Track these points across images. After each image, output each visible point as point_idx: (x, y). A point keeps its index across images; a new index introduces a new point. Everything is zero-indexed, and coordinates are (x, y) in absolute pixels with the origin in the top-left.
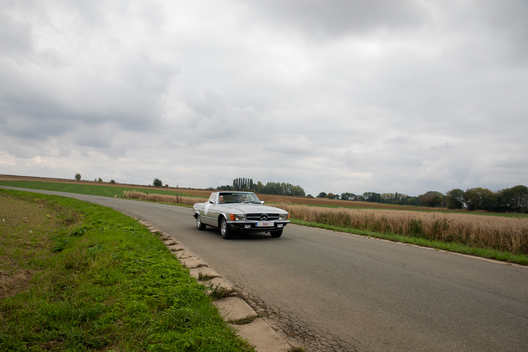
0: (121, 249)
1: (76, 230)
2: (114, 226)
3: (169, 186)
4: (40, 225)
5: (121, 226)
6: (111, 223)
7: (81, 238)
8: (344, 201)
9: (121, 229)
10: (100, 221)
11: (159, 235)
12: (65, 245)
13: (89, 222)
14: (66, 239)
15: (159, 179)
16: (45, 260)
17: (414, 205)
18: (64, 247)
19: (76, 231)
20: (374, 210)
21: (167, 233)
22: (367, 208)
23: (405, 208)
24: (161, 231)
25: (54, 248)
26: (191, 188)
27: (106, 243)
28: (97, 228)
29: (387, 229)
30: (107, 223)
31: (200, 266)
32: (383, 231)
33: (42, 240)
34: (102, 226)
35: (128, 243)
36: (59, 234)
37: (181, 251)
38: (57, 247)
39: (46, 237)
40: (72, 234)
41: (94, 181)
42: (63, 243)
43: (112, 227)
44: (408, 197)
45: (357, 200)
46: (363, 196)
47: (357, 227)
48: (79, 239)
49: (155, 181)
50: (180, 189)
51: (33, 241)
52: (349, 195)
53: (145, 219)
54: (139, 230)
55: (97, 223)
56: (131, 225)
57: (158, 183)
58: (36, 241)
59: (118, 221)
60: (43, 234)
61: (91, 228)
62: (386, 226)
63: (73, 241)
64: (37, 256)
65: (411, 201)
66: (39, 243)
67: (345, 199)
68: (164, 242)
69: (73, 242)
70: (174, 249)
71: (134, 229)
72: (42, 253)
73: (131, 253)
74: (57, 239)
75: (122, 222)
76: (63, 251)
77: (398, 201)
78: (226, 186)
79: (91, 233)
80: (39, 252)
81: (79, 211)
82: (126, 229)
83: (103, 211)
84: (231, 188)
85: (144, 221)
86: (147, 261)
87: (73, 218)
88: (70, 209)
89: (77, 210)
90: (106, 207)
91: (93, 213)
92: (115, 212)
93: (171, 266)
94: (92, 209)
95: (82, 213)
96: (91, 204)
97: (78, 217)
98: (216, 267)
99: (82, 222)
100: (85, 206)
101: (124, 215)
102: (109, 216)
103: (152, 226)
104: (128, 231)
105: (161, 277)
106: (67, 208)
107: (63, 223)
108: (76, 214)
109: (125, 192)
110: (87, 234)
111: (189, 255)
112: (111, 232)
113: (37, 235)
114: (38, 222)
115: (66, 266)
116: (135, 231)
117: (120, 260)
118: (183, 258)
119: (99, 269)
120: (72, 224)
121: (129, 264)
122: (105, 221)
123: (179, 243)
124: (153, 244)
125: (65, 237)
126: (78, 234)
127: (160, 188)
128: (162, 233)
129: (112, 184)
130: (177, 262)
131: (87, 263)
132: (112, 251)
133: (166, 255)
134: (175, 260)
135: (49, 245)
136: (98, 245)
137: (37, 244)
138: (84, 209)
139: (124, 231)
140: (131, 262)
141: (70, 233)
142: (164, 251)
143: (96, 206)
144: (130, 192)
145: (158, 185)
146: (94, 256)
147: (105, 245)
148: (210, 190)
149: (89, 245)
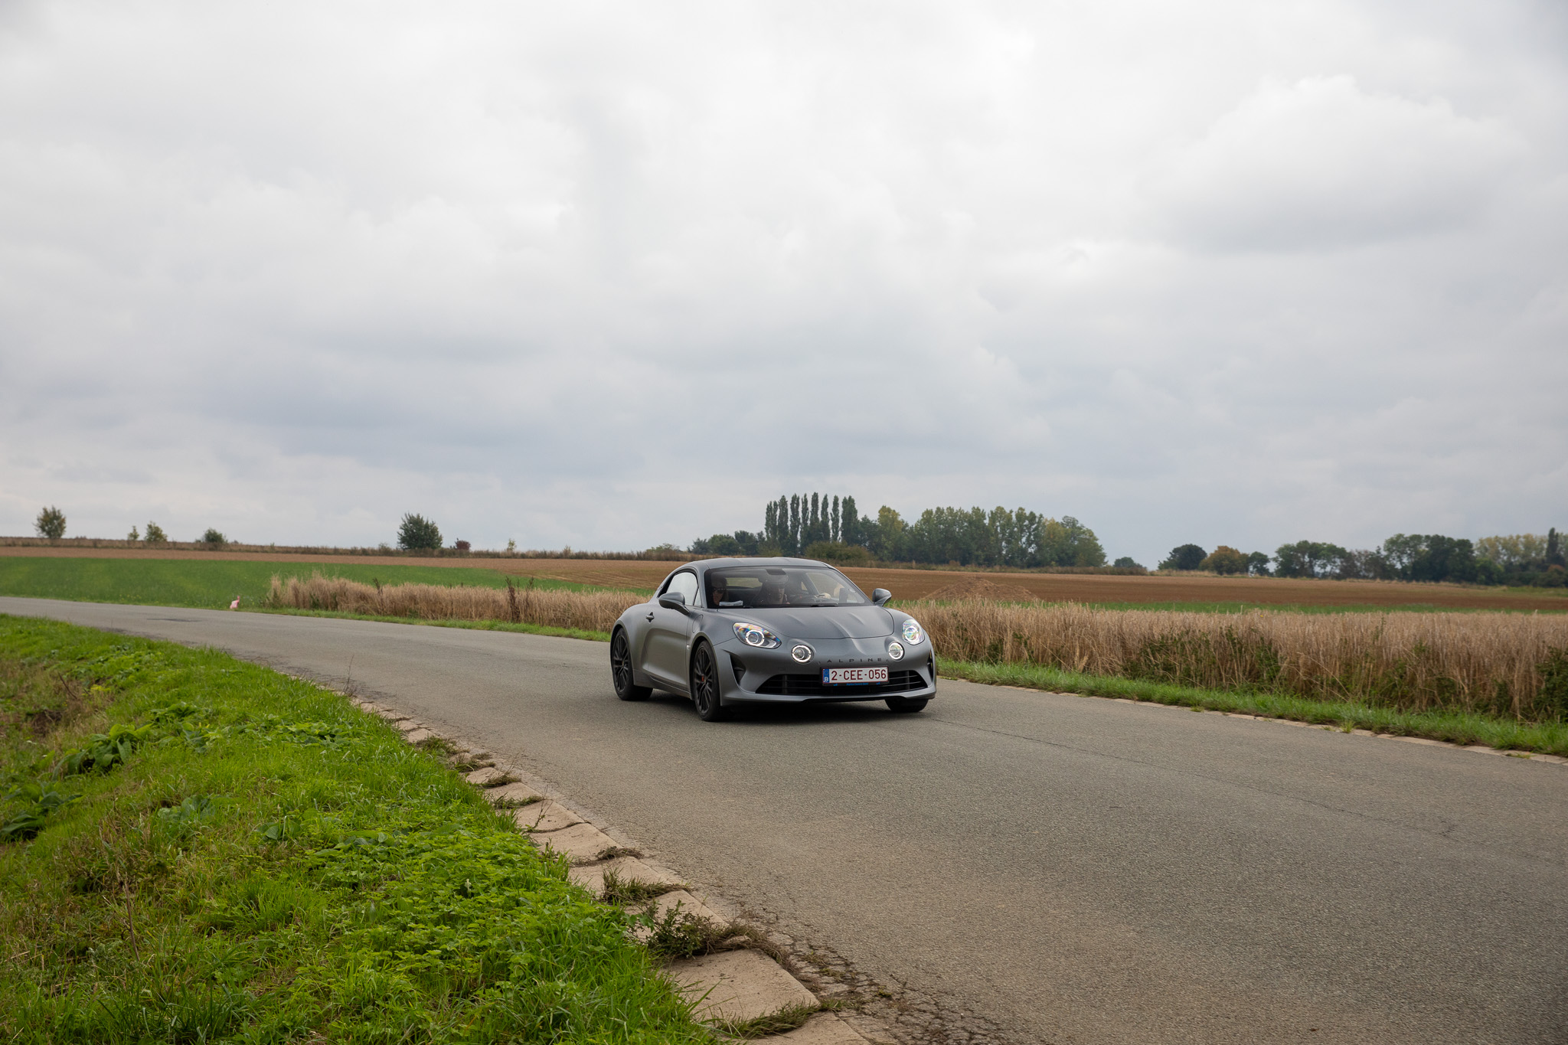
0: (290, 807)
1: (85, 752)
5: (280, 724)
6: (233, 711)
7: (109, 777)
8: (1288, 581)
9: (279, 734)
10: (187, 709)
11: (442, 752)
12: (50, 813)
13: (138, 713)
14: (47, 788)
19: (86, 756)
24: (442, 735)
28: (174, 735)
29: (1443, 694)
30: (218, 713)
31: (609, 856)
32: (1425, 702)
34: (196, 724)
35: (320, 782)
37: (531, 805)
40: (70, 766)
42: (35, 804)
43: (240, 727)
45: (1356, 575)
46: (1384, 554)
47: (1307, 691)
48: (103, 783)
52: (1315, 550)
53: (378, 693)
54: (357, 735)
55: (173, 715)
56: (319, 715)
59: (263, 703)
61: (152, 737)
62: (1439, 680)
63: (79, 794)
67: (1295, 574)
68: (462, 774)
69: (80, 796)
73: (331, 816)
75: (283, 707)
76: (44, 834)
79: (156, 757)
81: (83, 671)
82: (302, 731)
83: (194, 668)
84: (757, 542)
85: (374, 699)
86: (401, 841)
87: (59, 706)
88: (40, 666)
89: (75, 672)
90: (202, 652)
91: (148, 678)
92: (245, 670)
93: (495, 853)
94: (140, 662)
95: (97, 682)
96: (129, 640)
97: (85, 696)
98: (675, 858)
99: (104, 717)
100: (109, 652)
101: (285, 681)
102: (219, 686)
103: (408, 719)
104: (309, 739)
105: (459, 892)
106: (24, 664)
107: (16, 728)
108: (70, 686)
109: (275, 582)
110: (138, 762)
111: (566, 818)
112: (237, 747)
115: (73, 883)
116: (340, 740)
117: (292, 844)
118: (545, 831)
119: (214, 881)
120: (60, 729)
121: (330, 856)
122: (207, 705)
123: (526, 775)
124: (420, 782)
125: (42, 780)
126: (99, 764)
127: (432, 556)
128: (454, 744)
129: (211, 550)
130: (516, 840)
131: (159, 865)
132: (254, 815)
133: (473, 819)
134: (510, 832)
136: (194, 796)
138: (106, 665)
139: (296, 739)
140: (338, 846)
141: (60, 764)
142: (465, 805)
143: (157, 648)
144: (299, 579)
145: (421, 547)
146: (183, 837)
147: (223, 795)
148: (659, 559)
149: (156, 800)
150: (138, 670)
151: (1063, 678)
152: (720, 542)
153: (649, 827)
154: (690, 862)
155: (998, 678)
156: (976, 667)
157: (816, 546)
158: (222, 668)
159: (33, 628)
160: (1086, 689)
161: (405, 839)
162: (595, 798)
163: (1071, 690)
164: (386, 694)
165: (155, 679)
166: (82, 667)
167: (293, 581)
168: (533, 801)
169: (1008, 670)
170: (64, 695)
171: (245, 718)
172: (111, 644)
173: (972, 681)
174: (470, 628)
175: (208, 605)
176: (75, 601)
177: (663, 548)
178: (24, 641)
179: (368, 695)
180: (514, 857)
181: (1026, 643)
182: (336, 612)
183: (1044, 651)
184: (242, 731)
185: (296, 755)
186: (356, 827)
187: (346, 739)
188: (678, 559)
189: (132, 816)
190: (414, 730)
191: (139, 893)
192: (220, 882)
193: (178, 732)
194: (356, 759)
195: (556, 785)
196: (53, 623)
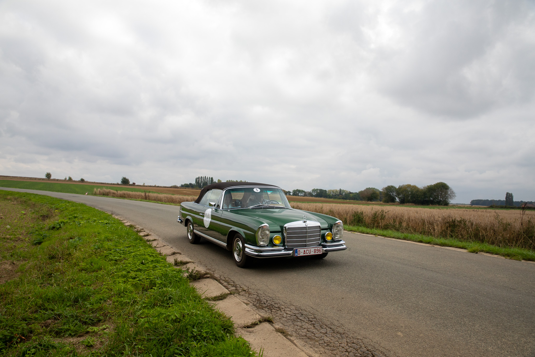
0: (100, 240)
1: (53, 225)
2: (90, 220)
3: (136, 184)
5: (97, 220)
6: (87, 217)
7: (59, 231)
8: (295, 197)
9: (97, 223)
10: (76, 216)
11: (133, 228)
12: (45, 239)
13: (65, 217)
15: (127, 178)
16: (26, 252)
17: (355, 200)
18: (43, 240)
20: (323, 204)
21: (140, 226)
22: (316, 203)
23: (347, 202)
24: (134, 224)
25: (33, 242)
26: (157, 185)
27: (85, 235)
28: (73, 222)
30: (83, 217)
31: (174, 254)
33: (20, 234)
34: (78, 220)
35: (107, 235)
36: (37, 229)
37: (155, 241)
38: (37, 240)
39: (24, 231)
40: (50, 228)
41: (64, 180)
42: (41, 236)
43: (88, 221)
44: (350, 193)
45: (307, 196)
46: (311, 192)
48: (57, 232)
49: (122, 179)
50: (146, 187)
51: (12, 235)
52: (299, 191)
53: (118, 214)
54: (114, 224)
55: (73, 217)
56: (106, 219)
57: (125, 182)
58: (15, 235)
59: (93, 216)
60: (21, 229)
61: (68, 222)
63: (51, 234)
64: (18, 249)
65: (353, 196)
66: (18, 237)
67: (296, 195)
68: (139, 233)
70: (149, 239)
71: (110, 223)
72: (22, 246)
73: (110, 243)
74: (35, 233)
75: (97, 216)
76: (42, 244)
77: (341, 197)
78: (189, 184)
79: (69, 227)
80: (19, 245)
81: (53, 207)
82: (102, 222)
83: (78, 207)
84: (193, 185)
87: (48, 214)
88: (44, 205)
90: (80, 204)
91: (68, 209)
92: (89, 208)
93: (149, 254)
94: (66, 205)
95: (56, 209)
96: (64, 200)
97: (54, 212)
98: (189, 254)
99: (58, 217)
100: (59, 203)
101: (98, 211)
102: (83, 211)
103: (125, 220)
104: (104, 224)
105: (141, 264)
106: (41, 205)
107: (38, 219)
108: (51, 210)
109: (95, 189)
110: (65, 228)
111: (163, 244)
112: (88, 226)
113: (15, 229)
114: (14, 218)
115: (49, 257)
116: (111, 225)
117: (101, 249)
118: (158, 247)
119: (83, 258)
120: (48, 219)
121: (110, 253)
122: (81, 216)
123: (153, 234)
124: (130, 235)
125: (43, 231)
126: (56, 228)
127: (128, 185)
128: (136, 226)
129: (82, 182)
130: (154, 250)
131: (70, 254)
132: (92, 242)
133: (143, 245)
134: (152, 248)
135: (29, 239)
136: (78, 237)
137: (16, 238)
138: (59, 206)
139: (101, 224)
140: (112, 251)
141: (48, 227)
142: (140, 241)
143: (70, 202)
144: (100, 189)
145: (126, 183)
146: (75, 247)
147: (85, 237)
148: (174, 188)
149: (69, 237)
150: (66, 207)
152: (186, 185)
153: (182, 247)
154: (192, 256)
158: (84, 207)
162: (168, 240)
164: (120, 214)
168: (155, 240)
170: (49, 212)
171: (89, 219)
172: (60, 201)
174: (136, 200)
175: (81, 194)
176: (53, 192)
178: (41, 200)
179: (116, 214)
180: (154, 255)
182: (108, 196)
185: (101, 228)
186: (116, 246)
187: (112, 224)
188: (178, 188)
189: (63, 241)
190: (126, 222)
191: (65, 260)
192: (84, 258)
193: (74, 221)
194: (115, 229)
195: (159, 236)
196: (48, 196)
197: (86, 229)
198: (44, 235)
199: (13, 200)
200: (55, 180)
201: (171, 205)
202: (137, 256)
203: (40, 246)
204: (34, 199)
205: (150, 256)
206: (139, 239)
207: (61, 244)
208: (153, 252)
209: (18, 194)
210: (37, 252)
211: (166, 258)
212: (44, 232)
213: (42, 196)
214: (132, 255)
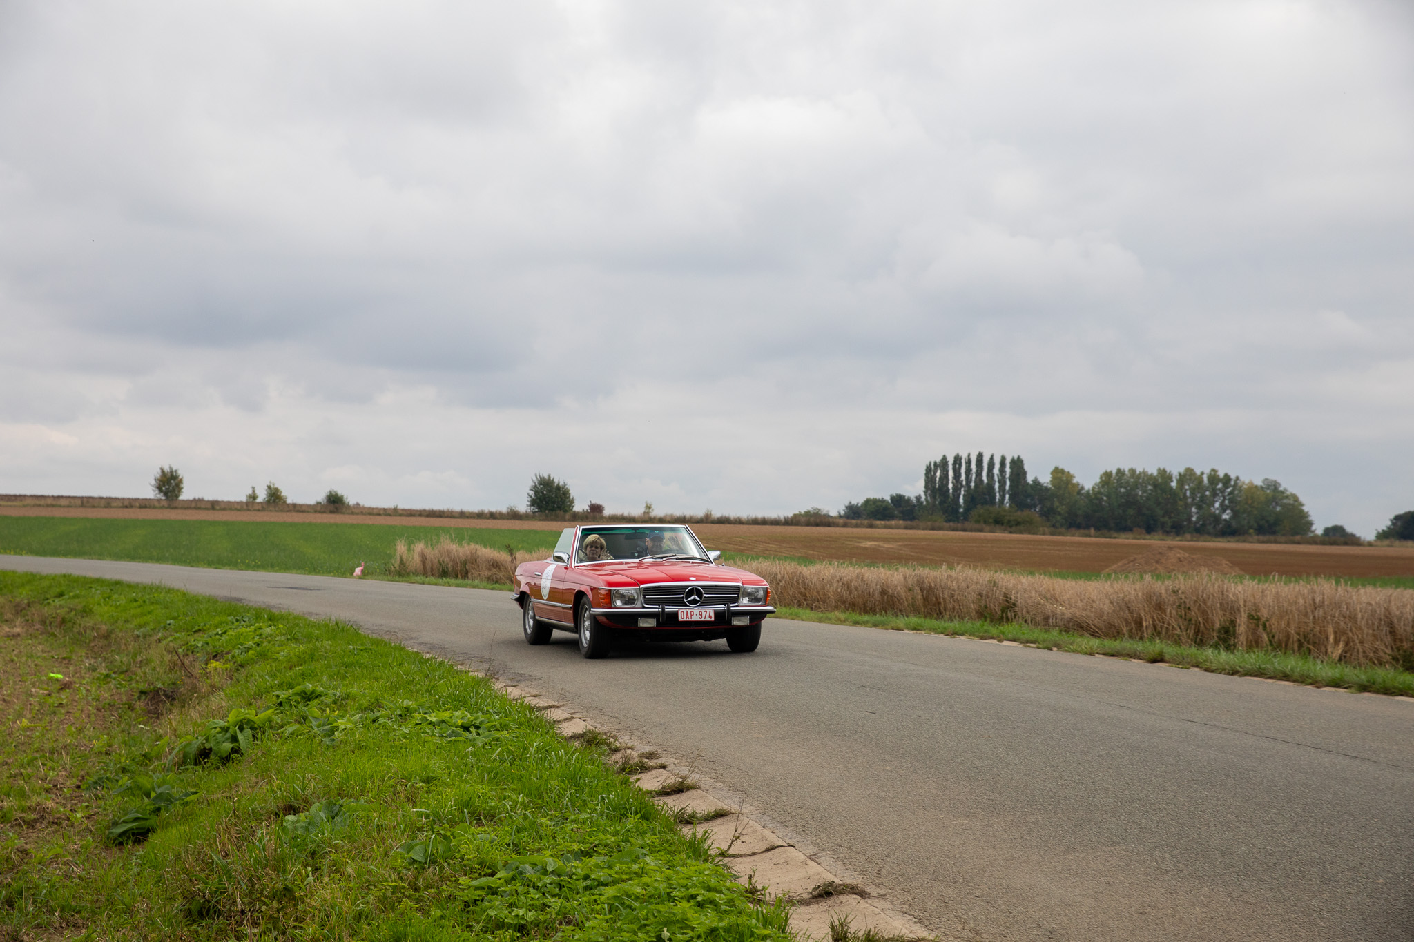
0: (437, 820)
1: (201, 739)
2: (383, 712)
3: (606, 512)
4: (25, 722)
5: (417, 710)
6: (364, 696)
7: (229, 774)
9: (417, 724)
10: (313, 692)
11: (605, 747)
12: (163, 811)
13: (259, 695)
14: (160, 780)
16: (77, 881)
18: (153, 820)
19: (203, 744)
21: (640, 738)
24: (601, 727)
25: (108, 828)
27: (362, 791)
28: (299, 722)
30: (346, 697)
31: (827, 892)
33: (47, 791)
34: (324, 711)
36: (123, 760)
37: (720, 821)
38: (124, 822)
39: (64, 773)
40: (185, 756)
42: (146, 800)
43: (372, 716)
48: (221, 777)
49: (535, 489)
51: (9, 795)
53: (521, 675)
54: (505, 727)
55: (298, 698)
56: (460, 703)
57: (550, 499)
58: (23, 795)
59: (395, 689)
60: (49, 764)
61: (274, 724)
63: (194, 790)
64: (40, 866)
66: (38, 804)
68: (633, 779)
69: (196, 793)
70: (689, 811)
71: (482, 723)
72: (59, 850)
73: (489, 832)
74: (117, 781)
75: (418, 692)
76: (153, 839)
78: (887, 499)
79: (279, 749)
80: (44, 846)
81: (199, 645)
82: (443, 721)
83: (318, 644)
84: (914, 506)
85: (518, 681)
86: (574, 870)
87: (174, 684)
88: (154, 638)
89: (191, 645)
90: (327, 626)
91: (269, 654)
92: (374, 647)
93: (693, 891)
94: (261, 635)
95: (215, 657)
96: (249, 610)
97: (202, 673)
98: (910, 899)
99: (222, 699)
100: (227, 624)
101: (417, 659)
102: (347, 665)
103: (558, 707)
104: (453, 732)
106: (138, 636)
107: (129, 708)
108: (186, 662)
109: (401, 548)
110: (259, 755)
111: (764, 839)
112: (370, 740)
113: (23, 766)
114: (17, 708)
115: (187, 906)
116: (487, 733)
117: (442, 868)
118: (740, 856)
119: (352, 915)
120: (175, 711)
121: (489, 888)
122: (335, 688)
123: (707, 781)
124: (587, 790)
125: (154, 771)
126: (216, 754)
127: (563, 520)
128: (616, 739)
129: (331, 512)
130: (717, 873)
131: (286, 889)
132: (395, 828)
133: (657, 842)
134: (706, 860)
135: (87, 814)
136: (324, 801)
137: (29, 808)
138: (224, 638)
139: (437, 731)
140: (499, 875)
141: (174, 753)
142: (645, 822)
143: (278, 620)
144: (426, 544)
145: (552, 510)
146: (313, 854)
147: (357, 800)
148: (808, 524)
149: (280, 803)
150: (258, 645)
151: (1322, 669)
152: (874, 506)
153: (869, 854)
154: (931, 906)
155: (1240, 667)
156: (1210, 653)
157: (982, 511)
158: (349, 644)
159: (148, 597)
160: (1356, 684)
161: (579, 867)
162: (794, 814)
163: (1336, 684)
164: (530, 676)
165: (277, 655)
166: (198, 640)
167: (419, 547)
168: (720, 815)
169: (1252, 659)
170: (180, 671)
171: (377, 705)
172: (229, 615)
173: (1207, 670)
175: (330, 572)
176: (192, 566)
177: (812, 512)
179: (510, 677)
181: (1265, 626)
182: (466, 580)
183: (1288, 636)
184: (374, 721)
185: (437, 751)
186: (517, 848)
187: (493, 732)
188: (829, 525)
189: (254, 823)
190: (566, 720)
191: (263, 926)
192: (359, 917)
193: (303, 719)
194: (508, 759)
195: (744, 794)
196: (169, 591)
197: (365, 759)
198: (159, 791)
199: (8, 616)
200: (203, 506)
201: (795, 617)
202: (630, 907)
203: (140, 851)
204: (106, 609)
205: (699, 905)
206: (638, 814)
207: (244, 837)
208: (713, 883)
209: (29, 582)
210: (128, 881)
211: (787, 920)
212: (157, 778)
213: (145, 588)
214: (602, 898)
